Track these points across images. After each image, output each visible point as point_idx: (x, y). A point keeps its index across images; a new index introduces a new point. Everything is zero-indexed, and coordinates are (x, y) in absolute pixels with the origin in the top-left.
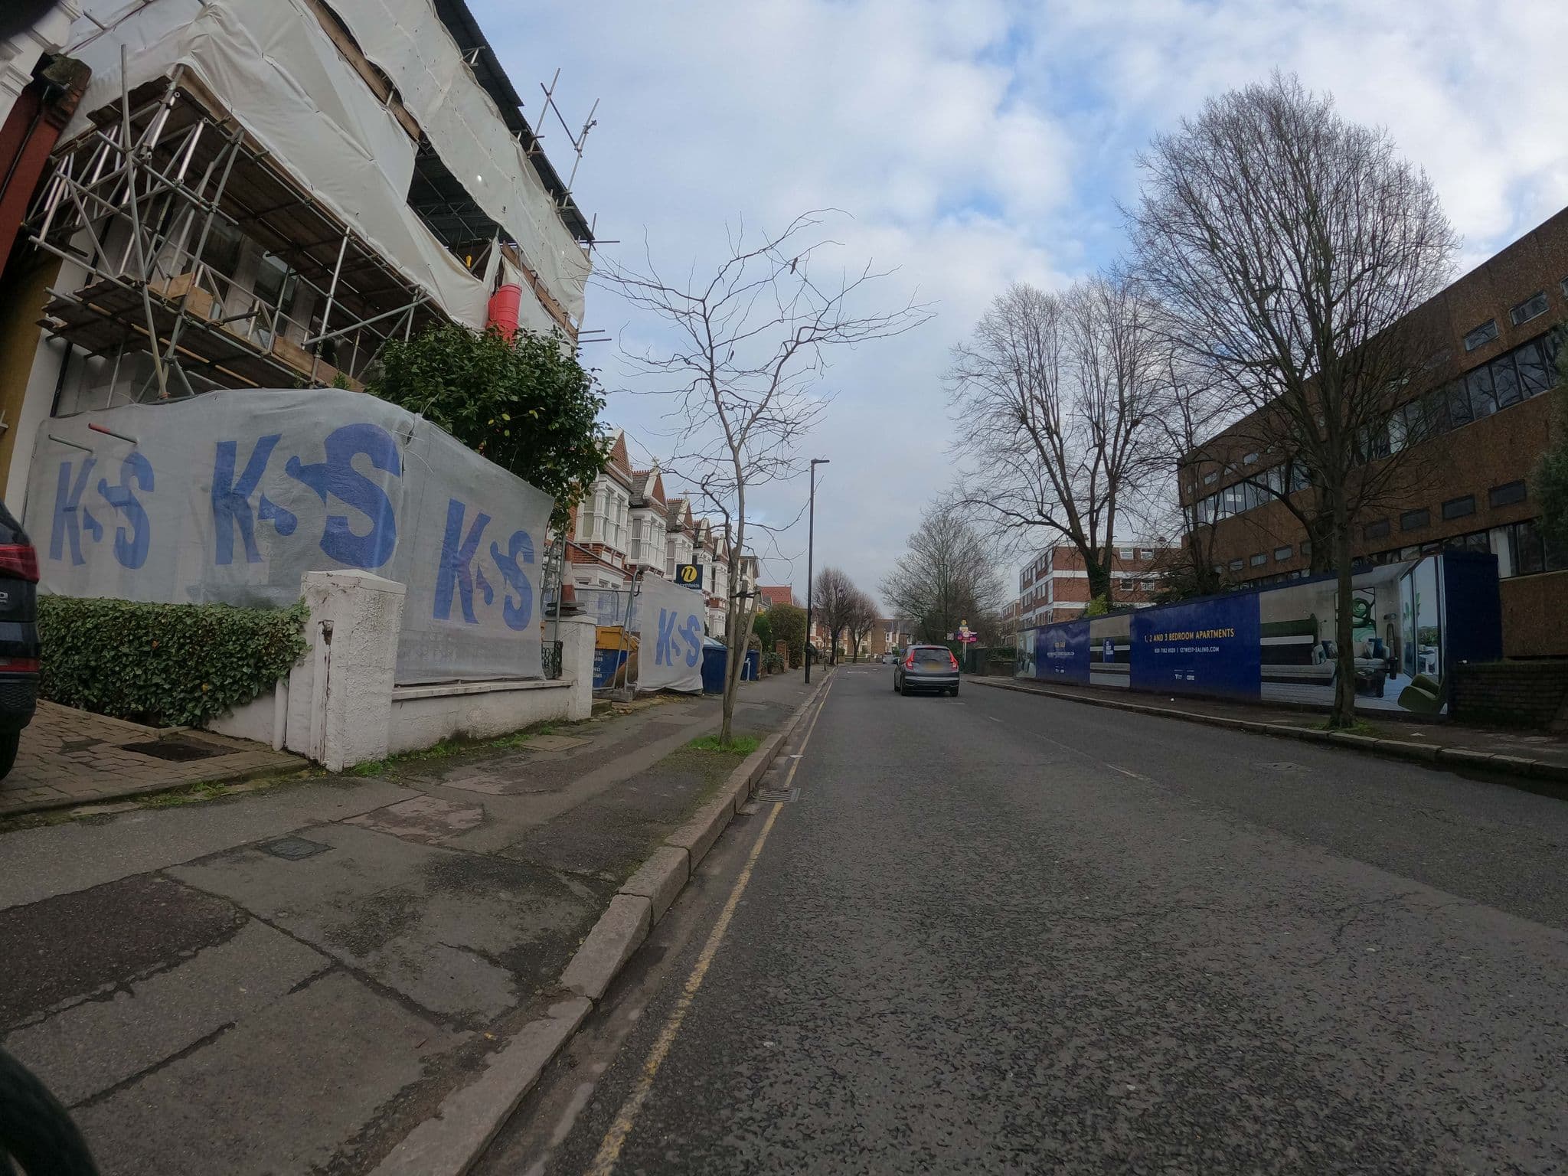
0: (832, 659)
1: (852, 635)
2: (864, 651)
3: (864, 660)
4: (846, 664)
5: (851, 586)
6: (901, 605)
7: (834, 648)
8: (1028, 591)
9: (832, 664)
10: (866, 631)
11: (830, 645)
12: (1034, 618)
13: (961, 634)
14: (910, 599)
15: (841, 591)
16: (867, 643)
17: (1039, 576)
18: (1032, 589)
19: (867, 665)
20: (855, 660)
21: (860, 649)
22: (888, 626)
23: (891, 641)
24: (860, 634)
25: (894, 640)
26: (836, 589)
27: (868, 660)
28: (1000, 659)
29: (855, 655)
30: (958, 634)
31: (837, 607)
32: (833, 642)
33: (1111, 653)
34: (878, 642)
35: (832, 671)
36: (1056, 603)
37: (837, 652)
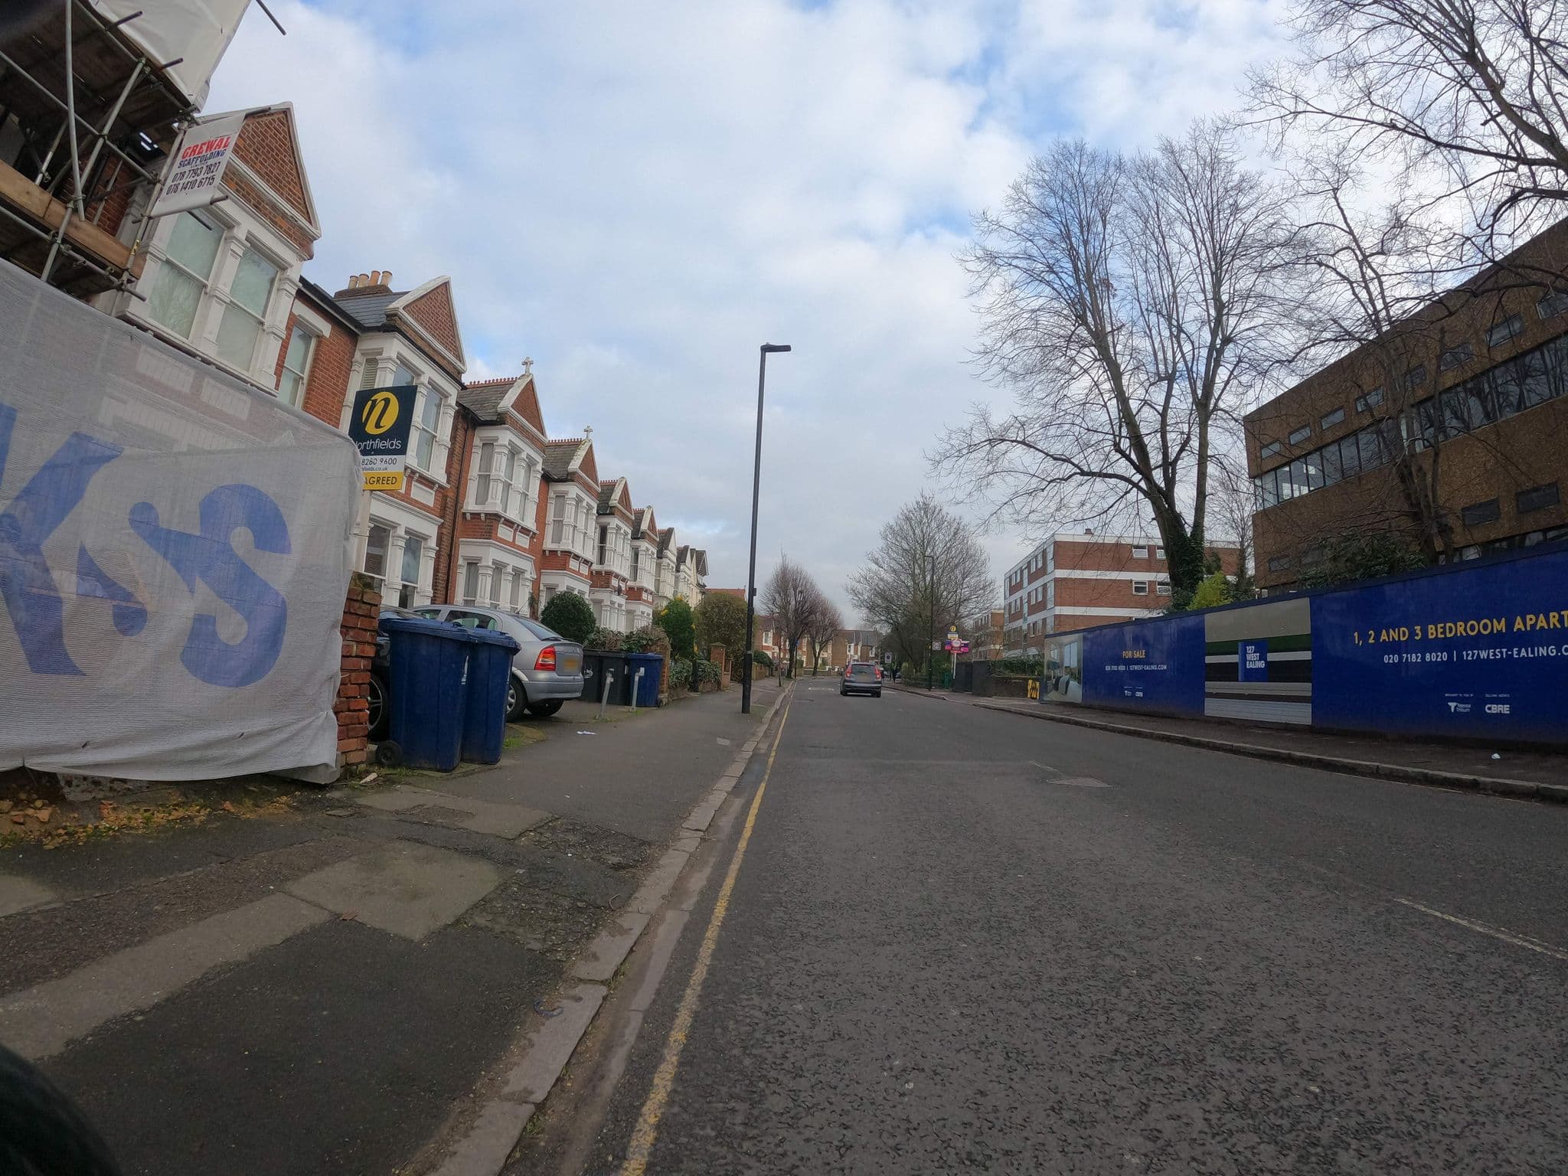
0: (790, 671)
1: (812, 645)
2: (824, 663)
3: (825, 674)
4: (805, 677)
5: (813, 586)
6: (872, 608)
7: (791, 659)
8: (1017, 595)
9: (789, 676)
10: (827, 641)
11: (788, 656)
12: (1025, 627)
13: (950, 643)
14: (881, 601)
15: (801, 592)
16: (827, 654)
17: (1033, 578)
18: (1023, 593)
19: (827, 679)
20: (815, 673)
21: (820, 661)
22: (854, 636)
23: (853, 653)
24: (821, 644)
25: (856, 652)
26: (795, 589)
27: (829, 674)
28: (1008, 674)
29: (816, 667)
30: (947, 643)
31: (796, 610)
32: (791, 651)
33: (1261, 665)
34: (840, 654)
35: (789, 686)
36: (1058, 608)
37: (794, 663)
